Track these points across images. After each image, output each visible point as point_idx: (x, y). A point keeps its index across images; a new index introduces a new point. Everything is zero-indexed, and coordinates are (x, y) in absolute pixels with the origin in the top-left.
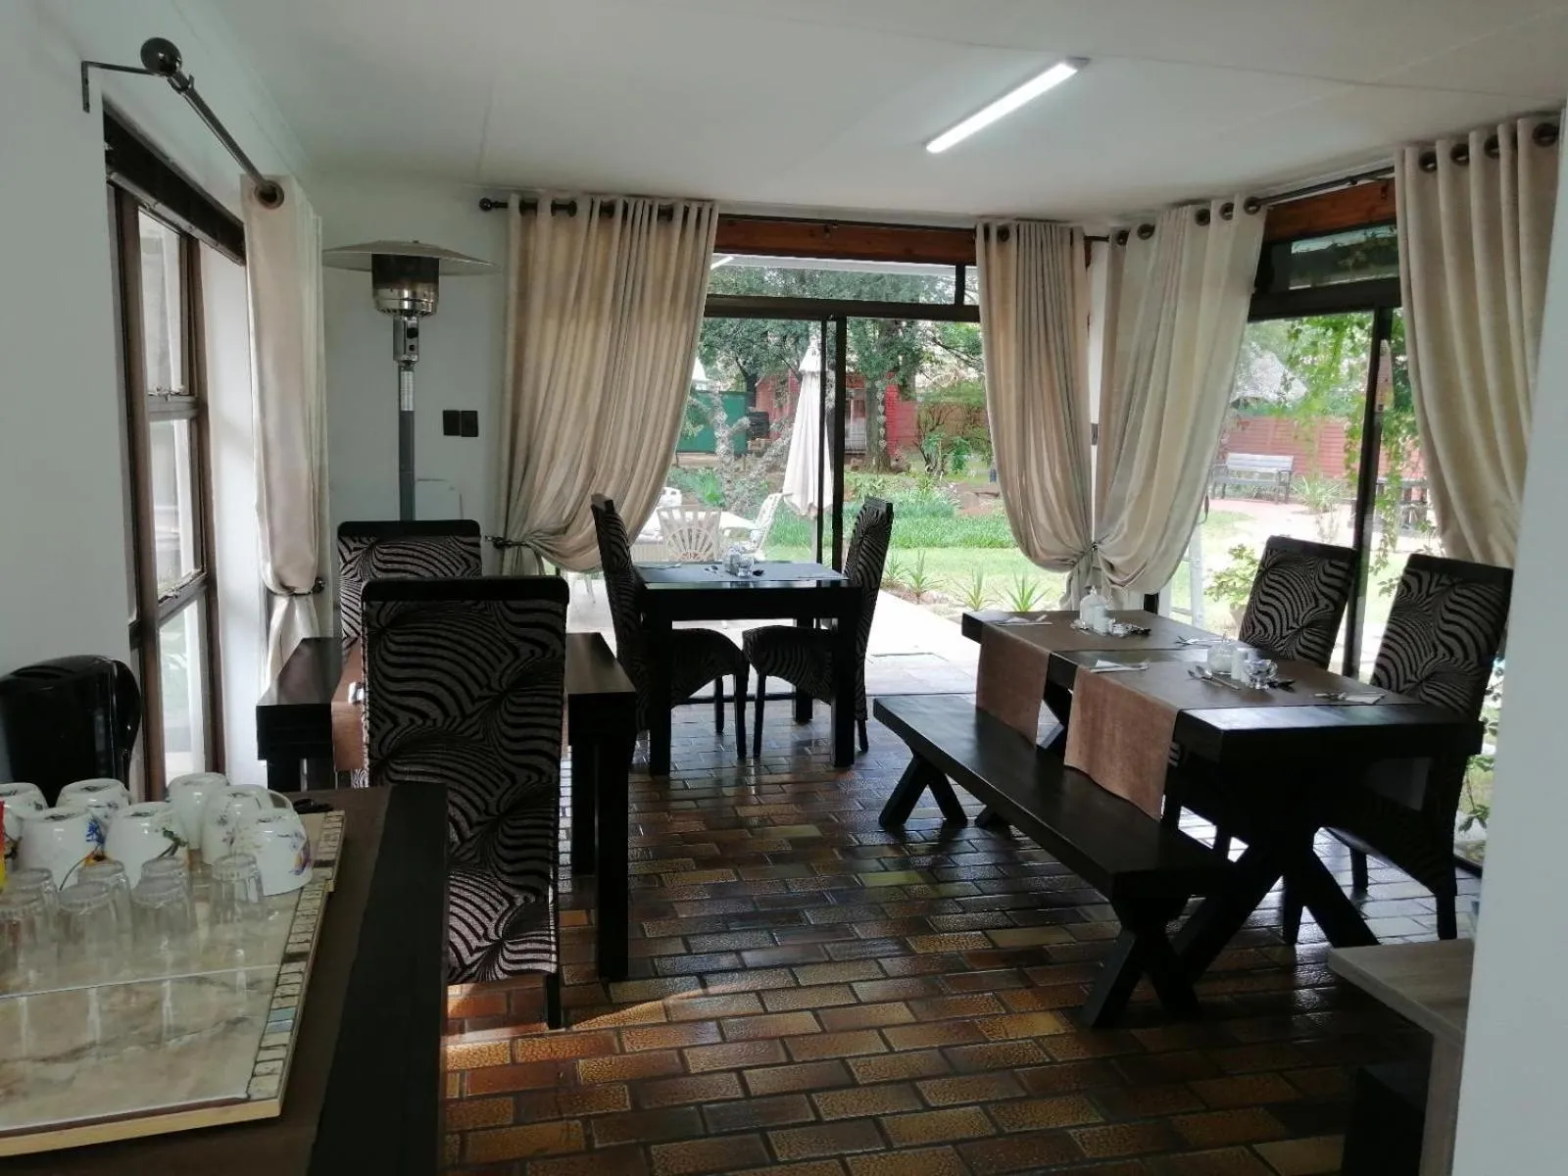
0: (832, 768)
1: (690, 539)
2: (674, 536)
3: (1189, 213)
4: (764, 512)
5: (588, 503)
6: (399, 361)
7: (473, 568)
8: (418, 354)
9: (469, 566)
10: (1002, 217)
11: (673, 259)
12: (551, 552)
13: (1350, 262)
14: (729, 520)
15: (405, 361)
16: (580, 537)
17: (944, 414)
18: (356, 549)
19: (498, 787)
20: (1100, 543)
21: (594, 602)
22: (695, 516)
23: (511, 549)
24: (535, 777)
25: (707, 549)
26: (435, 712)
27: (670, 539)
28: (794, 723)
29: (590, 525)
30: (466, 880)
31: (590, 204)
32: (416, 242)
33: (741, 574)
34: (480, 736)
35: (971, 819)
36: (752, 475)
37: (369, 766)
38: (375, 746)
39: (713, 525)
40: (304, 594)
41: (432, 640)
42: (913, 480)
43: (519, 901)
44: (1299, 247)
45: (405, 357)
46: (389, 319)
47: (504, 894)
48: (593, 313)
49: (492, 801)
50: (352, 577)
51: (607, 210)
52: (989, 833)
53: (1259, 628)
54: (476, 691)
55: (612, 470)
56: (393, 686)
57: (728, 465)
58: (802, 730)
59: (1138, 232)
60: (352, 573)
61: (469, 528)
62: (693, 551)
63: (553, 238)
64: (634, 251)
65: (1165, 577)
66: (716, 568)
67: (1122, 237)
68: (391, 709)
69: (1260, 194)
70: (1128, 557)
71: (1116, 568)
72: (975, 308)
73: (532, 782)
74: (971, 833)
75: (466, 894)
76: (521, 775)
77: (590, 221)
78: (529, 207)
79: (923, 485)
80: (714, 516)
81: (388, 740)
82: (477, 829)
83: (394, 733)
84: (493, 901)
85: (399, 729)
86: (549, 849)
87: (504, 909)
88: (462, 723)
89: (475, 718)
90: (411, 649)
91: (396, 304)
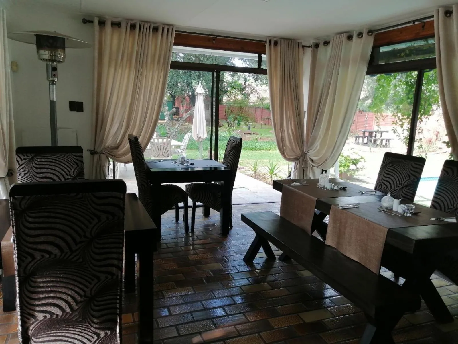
0: (221, 236)
1: (161, 149)
2: (155, 148)
3: (345, 36)
4: (185, 139)
5: (127, 137)
6: (49, 81)
7: (80, 166)
8: (57, 78)
9: (78, 166)
10: (275, 37)
11: (158, 46)
12: (112, 155)
13: (403, 54)
14: (174, 142)
15: (52, 81)
16: (124, 149)
17: (233, 109)
18: (24, 159)
19: (90, 283)
20: (308, 152)
21: (127, 170)
22: (163, 141)
23: (97, 155)
24: (110, 277)
25: (167, 152)
26: (56, 251)
27: (154, 149)
28: (204, 217)
29: (128, 145)
30: (74, 329)
31: (126, 24)
32: (55, 32)
33: (185, 164)
34: (81, 260)
35: (277, 257)
36: (176, 127)
37: (18, 281)
38: (22, 270)
39: (169, 144)
40: (3, 178)
41: (52, 215)
42: (226, 129)
43: (102, 334)
44: (383, 49)
45: (51, 79)
46: (44, 64)
47: (95, 333)
48: (128, 66)
49: (88, 290)
50: (23, 172)
51: (133, 27)
52: (285, 264)
53: (384, 186)
54: (78, 239)
55: (135, 125)
56: (32, 240)
57: (169, 123)
58: (207, 220)
59: (323, 43)
60: (23, 170)
61: (78, 149)
62: (162, 153)
63: (112, 35)
64: (144, 43)
65: (332, 164)
66: (176, 162)
67: (317, 46)
68: (30, 251)
69: (373, 29)
70: (319, 157)
71: (314, 161)
72: (266, 70)
73: (109, 279)
74: (277, 264)
75: (74, 336)
76: (103, 277)
77: (126, 30)
78: (102, 23)
79: (229, 131)
80: (170, 141)
81: (29, 268)
82: (80, 305)
83: (33, 263)
84: (88, 337)
85: (35, 261)
86: (117, 308)
87: (95, 340)
88: (71, 255)
89: (78, 252)
90: (41, 220)
91: (47, 57)
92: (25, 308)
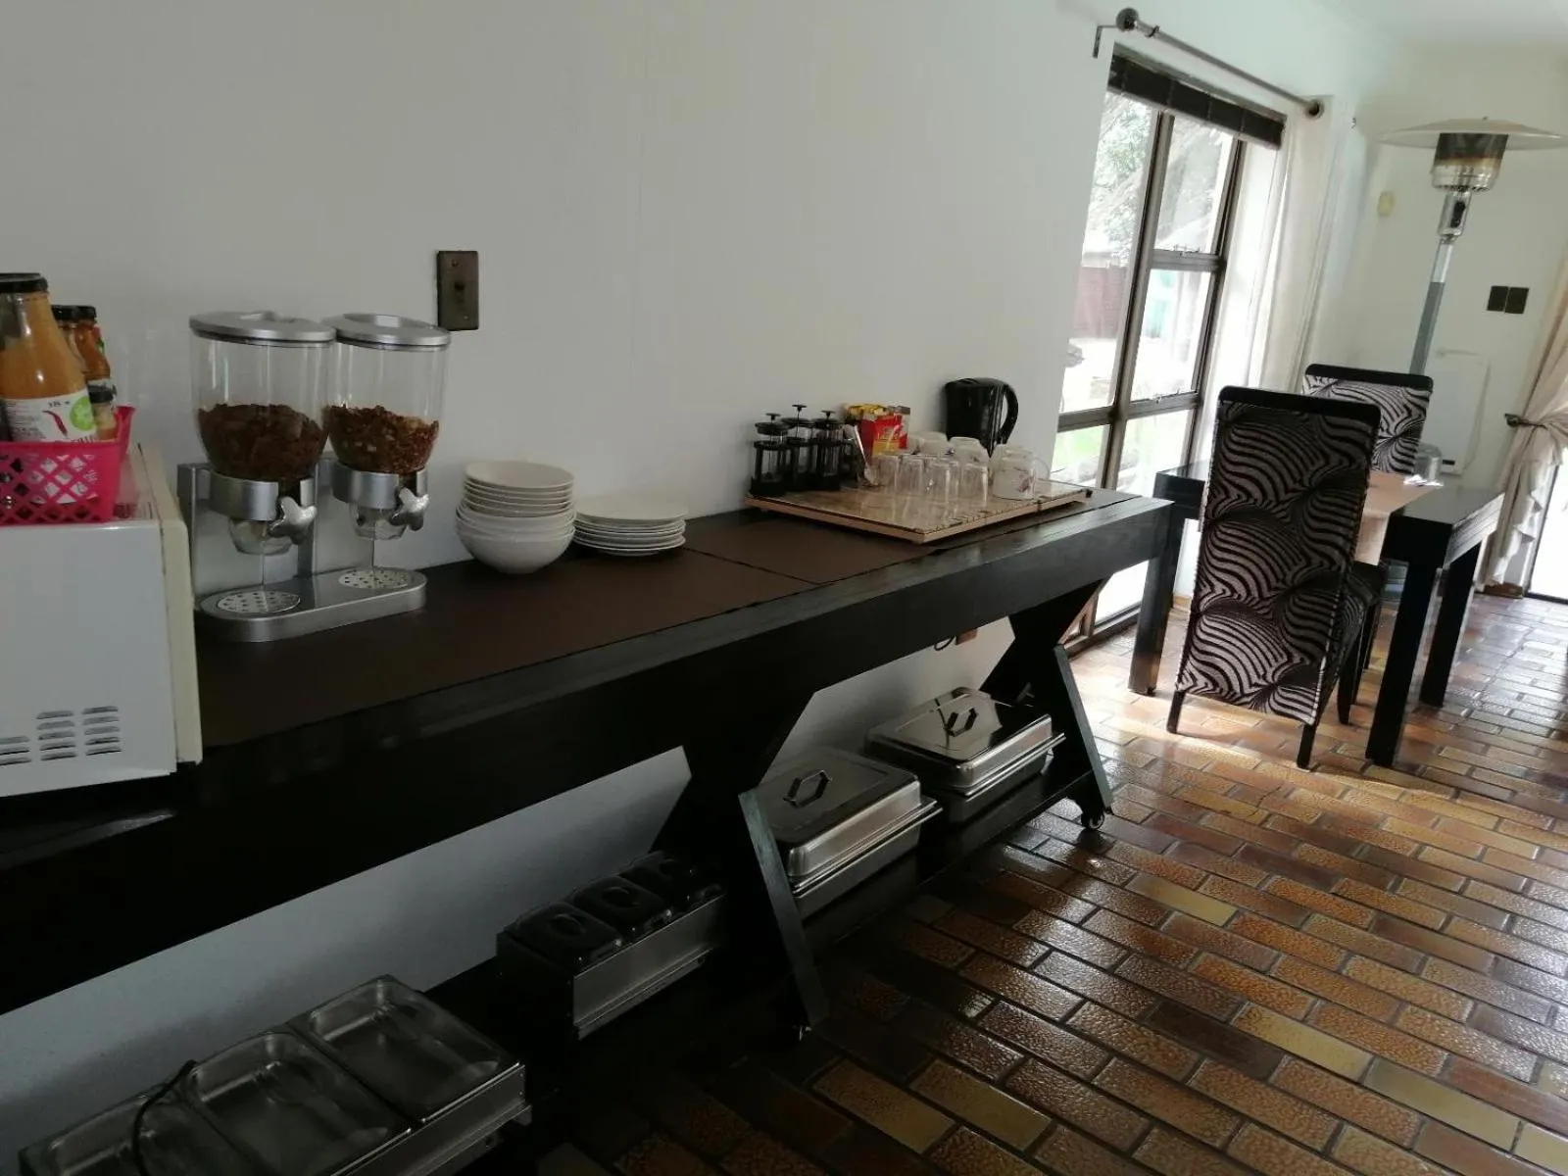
6: (1442, 235)
7: (1414, 417)
8: (1463, 230)
9: (1410, 415)
15: (1447, 235)
19: (1296, 564)
24: (1326, 565)
26: (1257, 494)
30: (1258, 629)
34: (1288, 520)
38: (1210, 510)
41: (1263, 437)
43: (1297, 660)
45: (1447, 232)
46: (1441, 195)
47: (1286, 650)
49: (1289, 573)
54: (1290, 484)
56: (1230, 468)
68: (1225, 483)
73: (1323, 568)
75: (1255, 639)
81: (1219, 508)
82: (1273, 592)
83: (1226, 502)
84: (1275, 653)
85: (1229, 500)
86: (1329, 626)
87: (1283, 661)
88: (1275, 507)
89: (1287, 505)
90: (1248, 441)
91: (1450, 181)
92: (1203, 567)
